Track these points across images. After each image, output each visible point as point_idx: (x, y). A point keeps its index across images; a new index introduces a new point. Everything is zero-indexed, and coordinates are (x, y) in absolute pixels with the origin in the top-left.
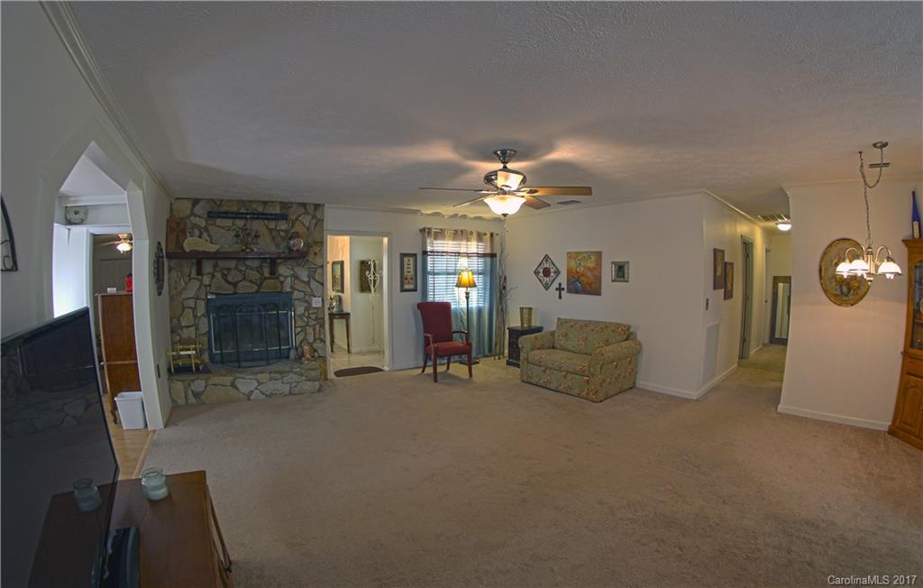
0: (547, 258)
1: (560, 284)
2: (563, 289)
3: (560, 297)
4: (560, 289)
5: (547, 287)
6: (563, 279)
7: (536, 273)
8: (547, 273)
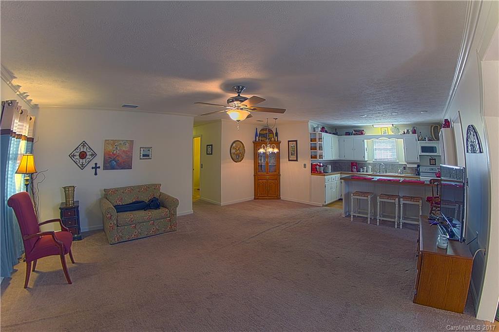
0: (84, 144)
1: (96, 164)
2: (99, 167)
3: (96, 174)
4: (96, 168)
5: (82, 167)
6: (99, 160)
7: (72, 156)
8: (83, 155)
